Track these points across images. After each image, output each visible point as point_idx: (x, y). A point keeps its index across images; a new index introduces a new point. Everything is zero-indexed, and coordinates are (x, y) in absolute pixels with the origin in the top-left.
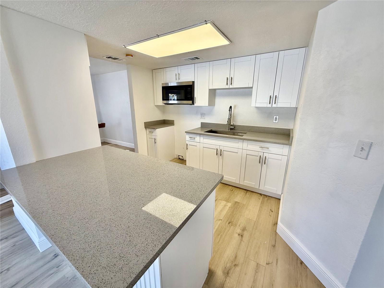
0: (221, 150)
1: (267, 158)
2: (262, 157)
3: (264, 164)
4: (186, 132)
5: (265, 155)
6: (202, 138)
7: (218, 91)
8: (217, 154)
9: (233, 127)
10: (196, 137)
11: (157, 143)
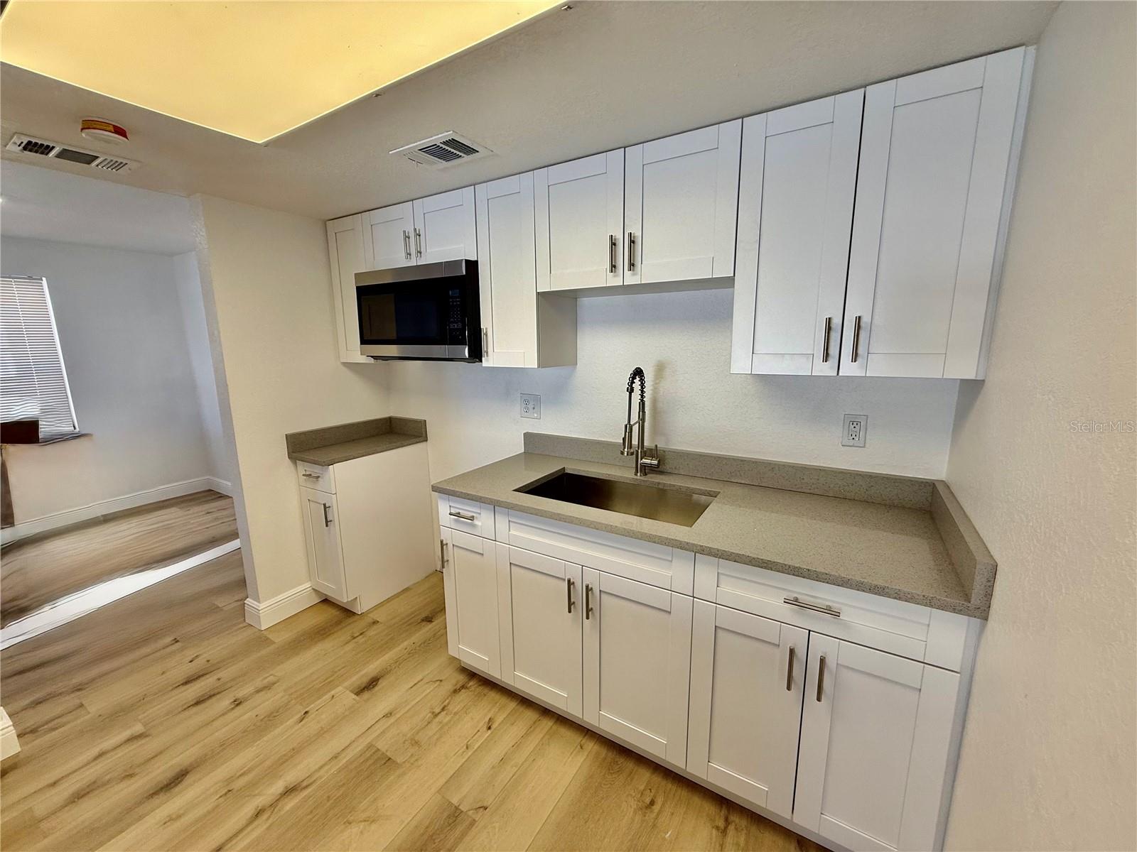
0: (588, 589)
1: (831, 663)
2: (801, 653)
3: (819, 699)
4: (435, 489)
5: (820, 646)
6: (502, 522)
7: (585, 301)
8: (570, 604)
9: (655, 462)
10: (480, 514)
11: (334, 524)
